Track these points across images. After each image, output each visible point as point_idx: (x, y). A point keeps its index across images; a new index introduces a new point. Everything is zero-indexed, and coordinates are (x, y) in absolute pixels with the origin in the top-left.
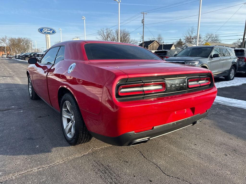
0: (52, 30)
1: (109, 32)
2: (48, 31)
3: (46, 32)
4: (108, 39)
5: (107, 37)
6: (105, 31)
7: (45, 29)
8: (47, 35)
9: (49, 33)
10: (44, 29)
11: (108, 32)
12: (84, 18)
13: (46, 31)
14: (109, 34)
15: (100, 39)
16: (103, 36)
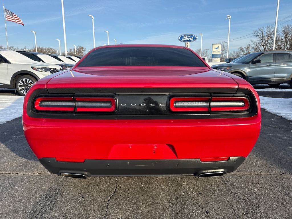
0: (193, 37)
1: (272, 31)
2: (188, 38)
3: (186, 40)
4: (268, 41)
5: (268, 39)
6: (265, 30)
7: (186, 36)
8: (187, 43)
9: (189, 40)
10: (184, 37)
11: (270, 31)
12: (229, 17)
13: (186, 38)
14: (270, 34)
15: (257, 41)
16: (261, 37)
